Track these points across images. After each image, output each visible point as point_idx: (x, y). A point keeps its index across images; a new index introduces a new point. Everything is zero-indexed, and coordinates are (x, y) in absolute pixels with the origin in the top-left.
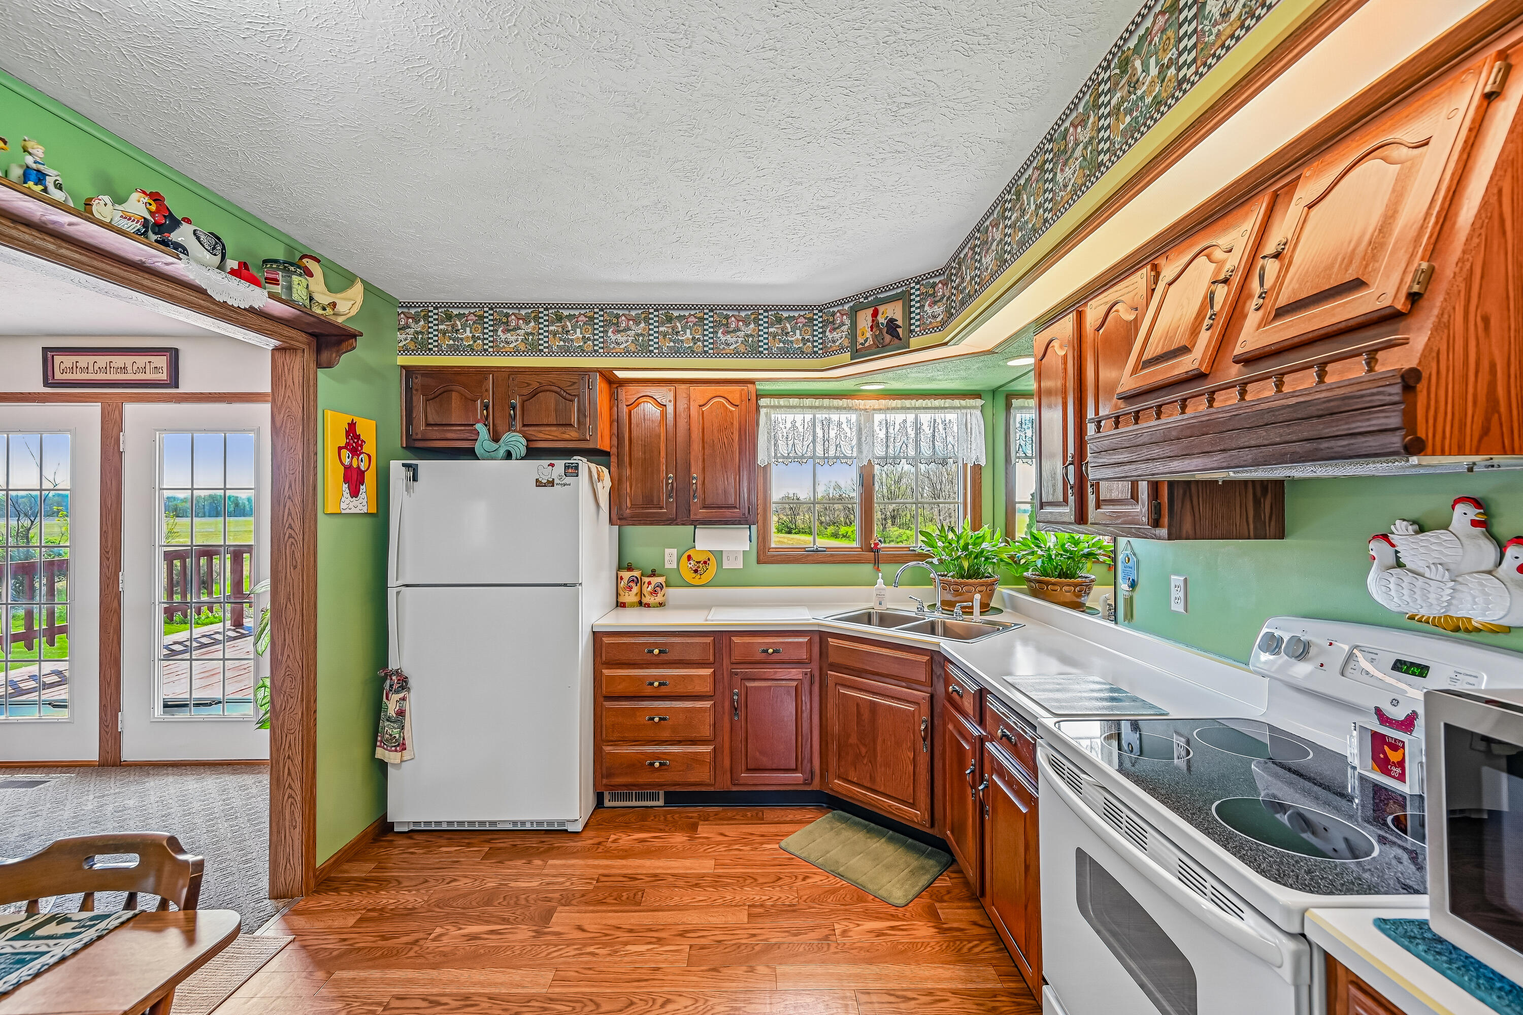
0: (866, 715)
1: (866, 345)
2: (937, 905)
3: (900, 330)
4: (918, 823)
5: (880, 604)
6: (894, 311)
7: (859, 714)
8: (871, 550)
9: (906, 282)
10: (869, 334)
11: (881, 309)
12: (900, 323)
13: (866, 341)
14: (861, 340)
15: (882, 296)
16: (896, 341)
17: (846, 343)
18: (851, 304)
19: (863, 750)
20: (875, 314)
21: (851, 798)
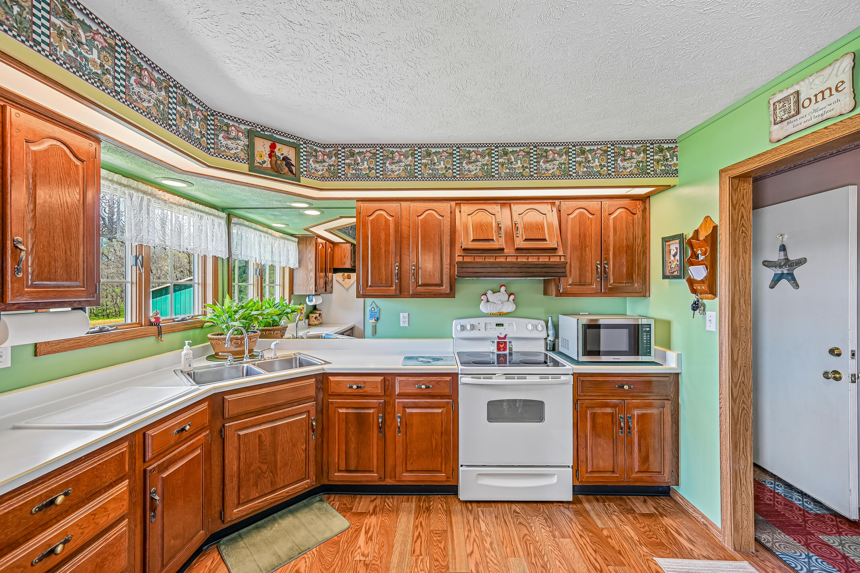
0: (267, 439)
1: (264, 165)
2: (353, 511)
3: (294, 169)
4: (309, 487)
5: (190, 366)
6: (290, 153)
7: (261, 442)
8: (151, 324)
9: (299, 139)
10: (266, 158)
11: (278, 146)
12: (293, 162)
13: (264, 162)
14: (258, 159)
15: (277, 137)
16: (290, 174)
17: (242, 155)
18: (249, 128)
19: (264, 467)
20: (273, 147)
21: (252, 512)
